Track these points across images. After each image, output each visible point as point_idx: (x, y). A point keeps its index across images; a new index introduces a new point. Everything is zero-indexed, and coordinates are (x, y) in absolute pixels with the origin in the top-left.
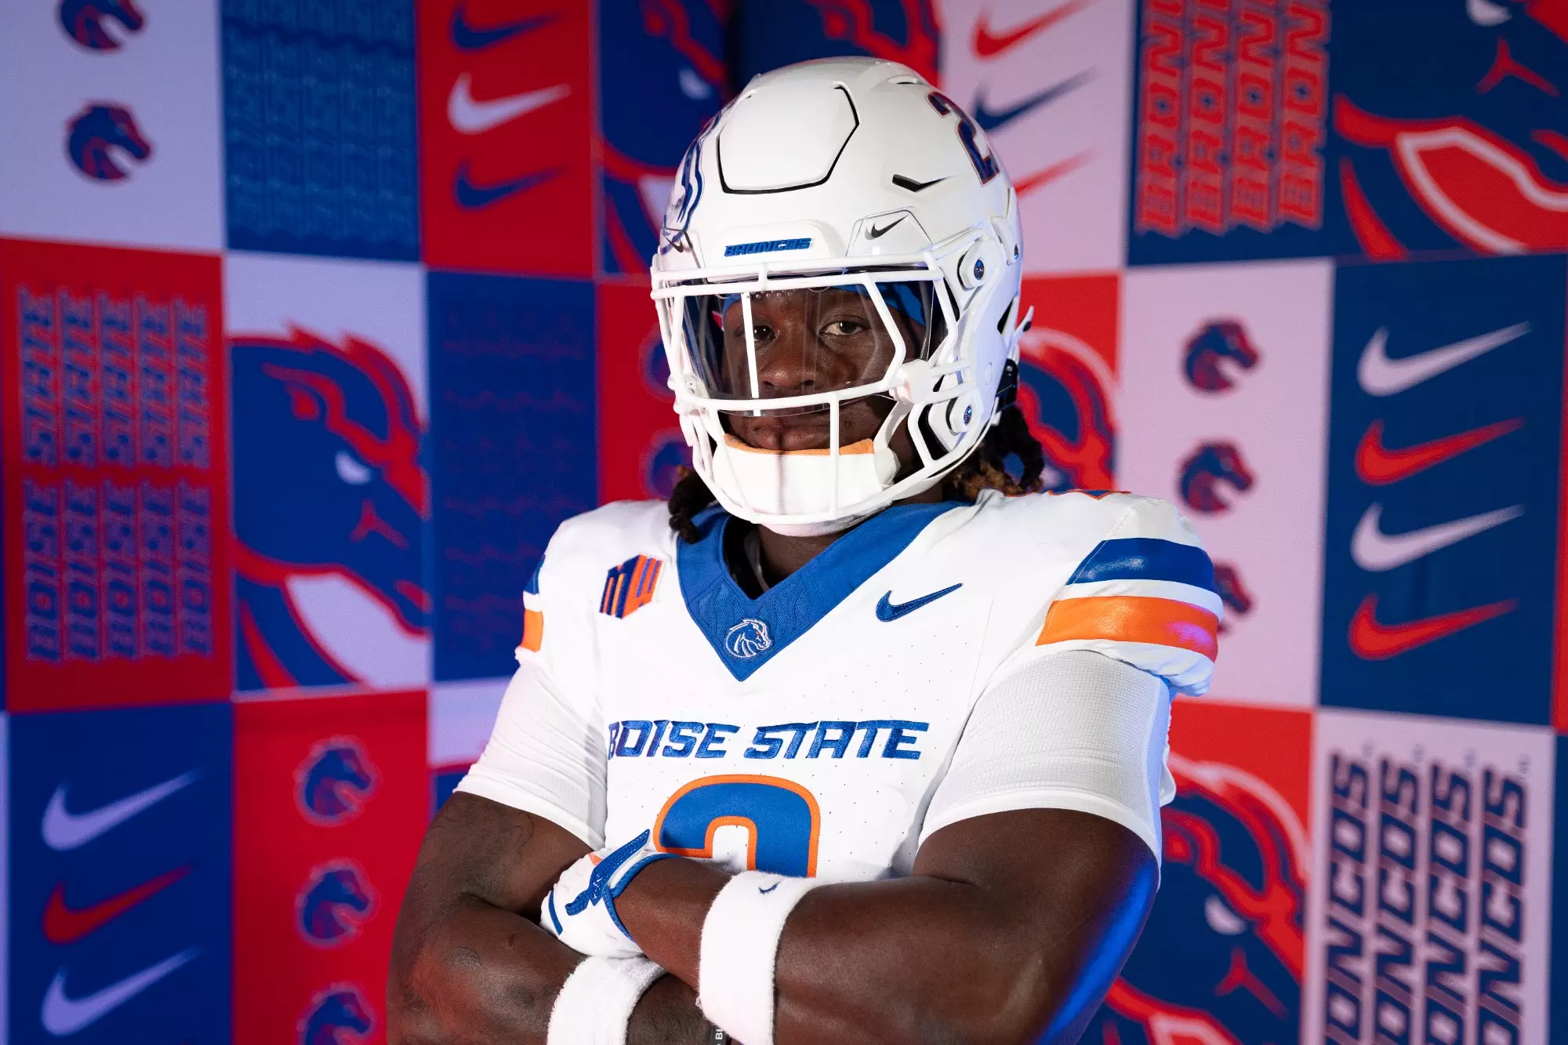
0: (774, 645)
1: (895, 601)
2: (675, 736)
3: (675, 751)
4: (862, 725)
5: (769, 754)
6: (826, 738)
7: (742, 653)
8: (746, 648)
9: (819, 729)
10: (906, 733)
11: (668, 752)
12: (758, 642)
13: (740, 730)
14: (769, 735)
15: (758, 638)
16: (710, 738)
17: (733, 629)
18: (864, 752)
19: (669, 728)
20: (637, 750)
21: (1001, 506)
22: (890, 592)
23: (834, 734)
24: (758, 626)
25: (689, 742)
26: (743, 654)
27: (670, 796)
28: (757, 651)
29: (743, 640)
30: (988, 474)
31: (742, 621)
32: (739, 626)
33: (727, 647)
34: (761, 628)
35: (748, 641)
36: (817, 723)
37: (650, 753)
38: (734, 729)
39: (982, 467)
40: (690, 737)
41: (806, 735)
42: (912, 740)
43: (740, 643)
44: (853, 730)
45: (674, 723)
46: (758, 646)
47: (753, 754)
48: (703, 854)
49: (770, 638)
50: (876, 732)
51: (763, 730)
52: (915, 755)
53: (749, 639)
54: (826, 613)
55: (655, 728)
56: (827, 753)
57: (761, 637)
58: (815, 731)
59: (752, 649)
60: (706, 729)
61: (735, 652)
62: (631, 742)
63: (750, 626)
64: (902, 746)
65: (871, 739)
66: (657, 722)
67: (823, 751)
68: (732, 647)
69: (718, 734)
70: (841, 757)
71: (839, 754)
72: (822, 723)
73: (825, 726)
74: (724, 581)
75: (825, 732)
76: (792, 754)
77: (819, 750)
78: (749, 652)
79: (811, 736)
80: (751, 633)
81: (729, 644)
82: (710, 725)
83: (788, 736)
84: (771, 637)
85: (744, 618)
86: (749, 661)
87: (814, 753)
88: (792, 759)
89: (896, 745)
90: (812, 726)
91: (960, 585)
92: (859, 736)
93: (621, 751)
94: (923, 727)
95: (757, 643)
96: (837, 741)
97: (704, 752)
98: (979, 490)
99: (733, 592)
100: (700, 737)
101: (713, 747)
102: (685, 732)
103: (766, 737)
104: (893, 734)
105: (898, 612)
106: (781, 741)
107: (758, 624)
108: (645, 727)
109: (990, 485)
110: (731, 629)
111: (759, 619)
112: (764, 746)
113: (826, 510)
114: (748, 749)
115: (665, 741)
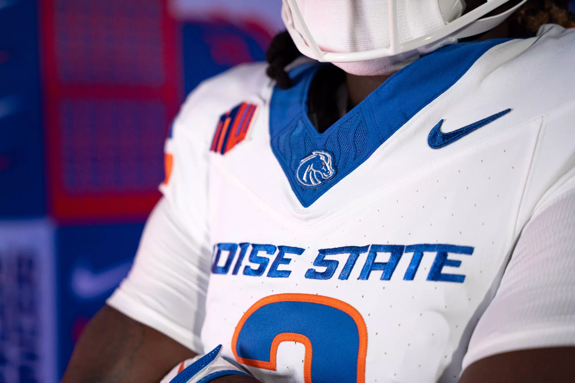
0: (336, 174)
1: (446, 129)
2: (253, 258)
3: (252, 270)
4: (410, 248)
5: (327, 275)
6: (376, 261)
7: (309, 181)
8: (313, 176)
9: (370, 252)
10: (451, 256)
11: (248, 271)
12: (323, 171)
13: (305, 251)
14: (328, 257)
15: (323, 168)
16: (281, 260)
17: (303, 161)
18: (410, 275)
19: (250, 249)
20: (225, 269)
21: (557, 37)
22: (442, 121)
23: (383, 257)
24: (324, 157)
25: (264, 263)
26: (310, 183)
27: (245, 311)
28: (322, 180)
29: (311, 170)
30: (552, 11)
31: (312, 154)
32: (309, 158)
33: (298, 177)
34: (326, 158)
35: (315, 171)
36: (368, 246)
37: (235, 272)
38: (299, 251)
39: (547, 6)
40: (265, 258)
41: (359, 258)
42: (457, 264)
43: (308, 173)
44: (401, 254)
45: (254, 245)
46: (324, 175)
47: (311, 274)
48: (268, 366)
49: (333, 168)
50: (422, 255)
51: (323, 252)
52: (459, 279)
53: (317, 169)
54: (381, 142)
55: (239, 250)
56: (376, 274)
57: (326, 167)
58: (367, 254)
59: (318, 177)
60: (278, 251)
61: (303, 181)
62: (222, 263)
63: (318, 157)
64: (446, 270)
65: (416, 263)
66: (241, 245)
67: (373, 273)
68: (301, 177)
69: (287, 256)
70: (389, 279)
71: (387, 276)
72: (373, 246)
73: (376, 249)
74: (301, 118)
75: (376, 255)
76: (345, 276)
77: (370, 272)
78: (316, 182)
79: (363, 258)
80: (318, 163)
81: (299, 174)
82: (280, 247)
83: (343, 259)
84: (335, 166)
85: (313, 151)
86: (315, 189)
87: (365, 275)
88: (345, 280)
89: (441, 268)
90: (364, 249)
91: (509, 110)
92: (407, 258)
93: (215, 269)
94: (469, 251)
95: (322, 173)
96: (385, 264)
97: (274, 273)
98: (541, 24)
99: (306, 127)
100: (272, 258)
101: (281, 267)
102: (262, 254)
103: (325, 259)
104: (437, 259)
105: (448, 139)
106: (337, 263)
107: (325, 155)
108: (232, 248)
109: (552, 20)
110: (302, 161)
111: (326, 151)
112: (322, 267)
113: (388, 47)
114: (309, 270)
115: (246, 262)
